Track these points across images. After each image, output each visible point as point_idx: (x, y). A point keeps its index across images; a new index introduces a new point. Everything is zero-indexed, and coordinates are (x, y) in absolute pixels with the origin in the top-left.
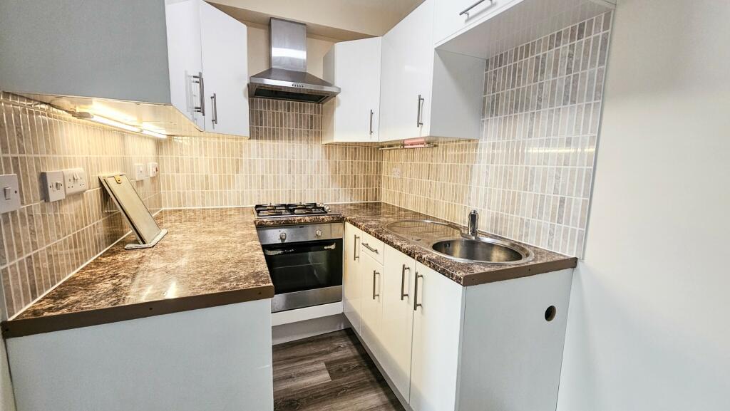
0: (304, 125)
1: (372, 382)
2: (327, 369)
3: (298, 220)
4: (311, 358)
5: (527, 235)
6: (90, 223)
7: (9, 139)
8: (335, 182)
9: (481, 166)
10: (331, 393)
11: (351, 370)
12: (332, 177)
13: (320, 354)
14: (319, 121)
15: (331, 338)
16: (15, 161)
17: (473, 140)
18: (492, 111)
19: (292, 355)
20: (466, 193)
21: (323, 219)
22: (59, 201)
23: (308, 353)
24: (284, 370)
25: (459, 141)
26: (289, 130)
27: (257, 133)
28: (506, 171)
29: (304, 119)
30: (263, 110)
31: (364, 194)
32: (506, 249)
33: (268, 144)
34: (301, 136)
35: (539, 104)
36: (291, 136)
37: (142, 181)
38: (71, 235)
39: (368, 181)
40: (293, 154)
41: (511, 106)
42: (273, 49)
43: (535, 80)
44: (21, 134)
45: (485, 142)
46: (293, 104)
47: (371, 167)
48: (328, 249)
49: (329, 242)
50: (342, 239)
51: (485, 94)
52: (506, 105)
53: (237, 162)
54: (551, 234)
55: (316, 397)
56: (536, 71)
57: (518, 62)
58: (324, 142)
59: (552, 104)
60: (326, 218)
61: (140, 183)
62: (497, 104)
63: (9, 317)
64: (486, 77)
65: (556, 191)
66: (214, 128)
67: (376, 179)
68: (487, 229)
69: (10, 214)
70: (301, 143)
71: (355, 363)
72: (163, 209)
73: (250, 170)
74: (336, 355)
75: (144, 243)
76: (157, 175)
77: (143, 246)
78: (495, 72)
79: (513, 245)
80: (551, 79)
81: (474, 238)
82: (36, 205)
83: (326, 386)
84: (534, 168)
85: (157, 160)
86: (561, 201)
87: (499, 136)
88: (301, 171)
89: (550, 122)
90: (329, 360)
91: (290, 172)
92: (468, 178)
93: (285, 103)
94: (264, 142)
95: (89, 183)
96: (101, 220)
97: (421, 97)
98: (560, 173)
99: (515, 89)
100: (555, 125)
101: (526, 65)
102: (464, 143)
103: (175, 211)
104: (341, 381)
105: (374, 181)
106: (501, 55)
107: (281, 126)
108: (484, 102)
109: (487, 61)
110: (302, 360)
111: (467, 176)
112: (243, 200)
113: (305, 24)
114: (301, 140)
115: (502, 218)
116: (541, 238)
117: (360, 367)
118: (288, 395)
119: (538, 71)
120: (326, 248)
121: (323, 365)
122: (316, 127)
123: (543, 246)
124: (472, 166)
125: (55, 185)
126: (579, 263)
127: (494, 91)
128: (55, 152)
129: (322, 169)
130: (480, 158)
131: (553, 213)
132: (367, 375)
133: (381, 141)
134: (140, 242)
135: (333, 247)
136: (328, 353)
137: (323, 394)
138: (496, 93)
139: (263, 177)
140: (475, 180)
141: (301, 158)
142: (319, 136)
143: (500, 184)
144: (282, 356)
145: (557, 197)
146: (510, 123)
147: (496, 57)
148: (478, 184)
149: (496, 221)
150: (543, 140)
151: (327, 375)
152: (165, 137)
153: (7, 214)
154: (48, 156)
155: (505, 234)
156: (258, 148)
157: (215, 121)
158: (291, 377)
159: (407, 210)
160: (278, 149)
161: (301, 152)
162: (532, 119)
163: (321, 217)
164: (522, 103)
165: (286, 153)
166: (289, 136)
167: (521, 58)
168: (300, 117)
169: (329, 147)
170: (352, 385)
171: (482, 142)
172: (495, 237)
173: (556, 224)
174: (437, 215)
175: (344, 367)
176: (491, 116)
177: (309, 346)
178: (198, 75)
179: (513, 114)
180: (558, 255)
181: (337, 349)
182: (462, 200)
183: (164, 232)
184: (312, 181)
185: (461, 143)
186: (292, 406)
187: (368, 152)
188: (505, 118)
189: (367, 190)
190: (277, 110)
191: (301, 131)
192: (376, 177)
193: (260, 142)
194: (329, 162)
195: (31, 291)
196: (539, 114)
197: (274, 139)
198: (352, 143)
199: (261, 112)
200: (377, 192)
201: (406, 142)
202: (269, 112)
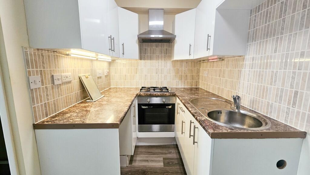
0: (163, 53)
1: (181, 173)
2: (163, 161)
3: (155, 94)
4: (158, 155)
5: (271, 112)
6: (74, 92)
7: (39, 64)
8: (177, 77)
9: (246, 70)
10: (162, 173)
11: (173, 164)
12: (175, 75)
13: (162, 153)
14: (170, 51)
15: (169, 147)
16: (41, 71)
17: (242, 56)
18: (253, 39)
19: (151, 151)
20: (238, 85)
21: (166, 94)
22: (60, 84)
23: (157, 152)
24: (146, 157)
25: (235, 57)
26: (157, 55)
27: (144, 57)
28: (260, 73)
29: (163, 50)
30: (146, 48)
31: (191, 83)
32: (254, 119)
33: (148, 62)
34: (162, 58)
35: (282, 31)
36: (158, 58)
37: (101, 77)
38: (65, 96)
39: (193, 78)
40: (158, 65)
41: (264, 34)
42: (149, 22)
43: (280, 17)
44: (44, 62)
45: (248, 57)
46: (159, 44)
47: (194, 71)
48: (167, 108)
49: (169, 105)
50: (175, 104)
51: (249, 29)
52: (261, 34)
53: (136, 70)
54: (287, 113)
55: (155, 173)
56: (281, 11)
57: (269, 8)
58: (172, 60)
59: (291, 31)
60: (167, 94)
61: (100, 78)
62: (256, 34)
63: (36, 122)
64: (250, 20)
65: (292, 86)
66: (123, 56)
67: (197, 77)
68: (248, 106)
69: (38, 89)
70: (162, 60)
71: (176, 162)
72: (111, 87)
73: (141, 73)
74: (169, 156)
75: (92, 100)
76: (108, 75)
77: (92, 101)
78: (255, 16)
79: (259, 117)
80: (291, 15)
81: (237, 111)
82: (49, 86)
83: (161, 169)
84: (277, 71)
85: (109, 69)
86: (295, 93)
87: (256, 53)
88: (161, 73)
89: (289, 42)
90: (165, 157)
91: (157, 73)
92: (239, 77)
93: (155, 44)
94: (147, 61)
95: (74, 78)
96: (80, 91)
97: (209, 35)
98: (295, 75)
99: (267, 24)
100: (292, 44)
101: (274, 9)
102: (237, 58)
103: (115, 88)
104: (168, 168)
105: (196, 77)
106: (259, 6)
107: (154, 54)
108: (249, 34)
109: (251, 10)
110: (154, 154)
111: (238, 76)
112: (138, 85)
113: (163, 9)
114: (162, 59)
115: (256, 101)
116: (280, 114)
117: (178, 164)
118: (144, 168)
119: (282, 11)
120: (167, 107)
121: (162, 159)
122: (169, 54)
123: (282, 120)
124: (241, 70)
125: (57, 79)
126: (308, 136)
127: (254, 28)
128: (59, 68)
129: (171, 72)
130: (245, 66)
131: (289, 100)
132: (180, 169)
133: (194, 58)
134: (91, 99)
135: (170, 107)
136: (166, 154)
137: (158, 172)
138: (256, 28)
139: (146, 75)
140: (242, 78)
141: (162, 67)
142: (170, 57)
143: (256, 80)
144: (147, 151)
145: (293, 91)
146: (263, 45)
147: (256, 7)
148: (244, 81)
149: (253, 102)
150: (284, 54)
151: (162, 164)
152: (111, 61)
153: (36, 89)
154: (56, 69)
155: (258, 110)
156: (144, 63)
157: (123, 54)
158: (147, 161)
159: (209, 92)
160: (152, 63)
161: (162, 65)
162: (277, 41)
163: (165, 93)
164: (271, 32)
165: (155, 65)
166: (157, 58)
167: (271, 5)
168: (162, 50)
169: (174, 62)
170: (172, 172)
171: (247, 57)
172: (251, 111)
173: (291, 108)
174: (223, 96)
175: (171, 162)
176: (252, 42)
177: (159, 149)
178: (110, 36)
179: (265, 40)
180: (292, 128)
181: (170, 153)
182: (235, 89)
183: (103, 96)
184: (166, 77)
185: (236, 58)
186: (144, 174)
187: (193, 64)
188: (260, 42)
189: (192, 81)
190: (152, 47)
191: (162, 56)
192: (197, 75)
193: (145, 61)
194: (174, 69)
195: (46, 115)
196: (281, 38)
197: (151, 60)
198: (185, 60)
199: (146, 49)
200: (197, 83)
201: (209, 59)
202: (149, 49)
